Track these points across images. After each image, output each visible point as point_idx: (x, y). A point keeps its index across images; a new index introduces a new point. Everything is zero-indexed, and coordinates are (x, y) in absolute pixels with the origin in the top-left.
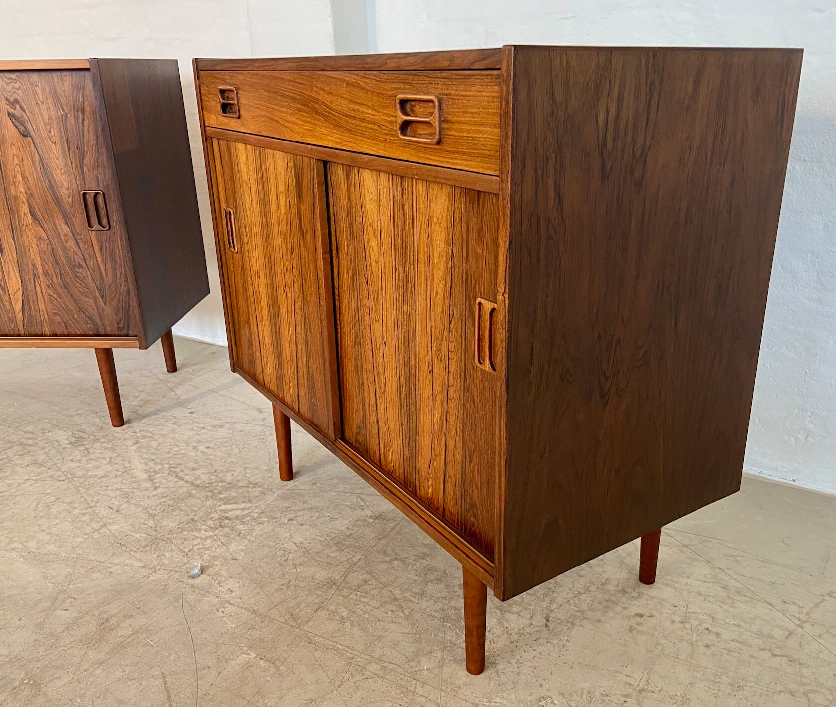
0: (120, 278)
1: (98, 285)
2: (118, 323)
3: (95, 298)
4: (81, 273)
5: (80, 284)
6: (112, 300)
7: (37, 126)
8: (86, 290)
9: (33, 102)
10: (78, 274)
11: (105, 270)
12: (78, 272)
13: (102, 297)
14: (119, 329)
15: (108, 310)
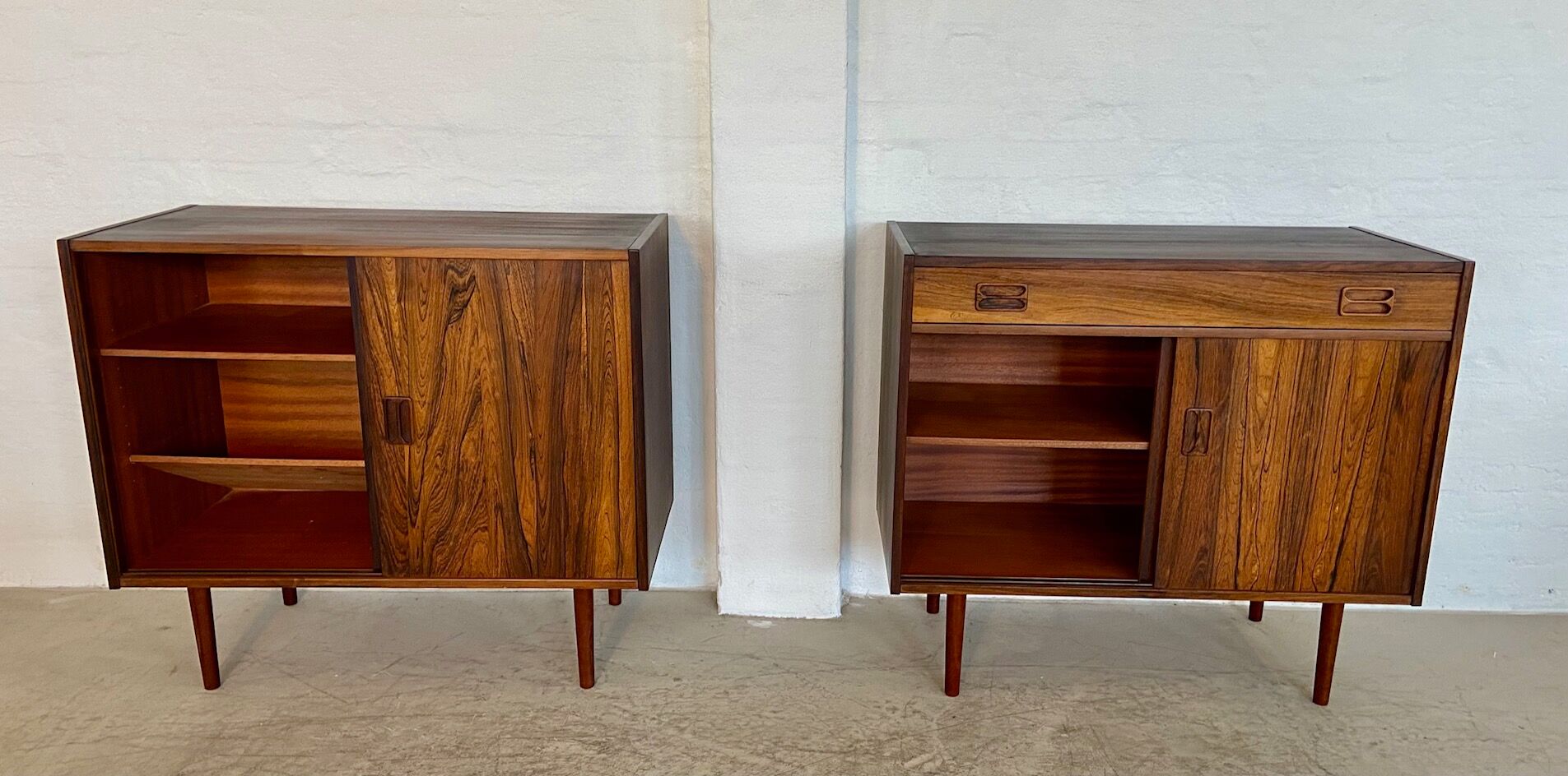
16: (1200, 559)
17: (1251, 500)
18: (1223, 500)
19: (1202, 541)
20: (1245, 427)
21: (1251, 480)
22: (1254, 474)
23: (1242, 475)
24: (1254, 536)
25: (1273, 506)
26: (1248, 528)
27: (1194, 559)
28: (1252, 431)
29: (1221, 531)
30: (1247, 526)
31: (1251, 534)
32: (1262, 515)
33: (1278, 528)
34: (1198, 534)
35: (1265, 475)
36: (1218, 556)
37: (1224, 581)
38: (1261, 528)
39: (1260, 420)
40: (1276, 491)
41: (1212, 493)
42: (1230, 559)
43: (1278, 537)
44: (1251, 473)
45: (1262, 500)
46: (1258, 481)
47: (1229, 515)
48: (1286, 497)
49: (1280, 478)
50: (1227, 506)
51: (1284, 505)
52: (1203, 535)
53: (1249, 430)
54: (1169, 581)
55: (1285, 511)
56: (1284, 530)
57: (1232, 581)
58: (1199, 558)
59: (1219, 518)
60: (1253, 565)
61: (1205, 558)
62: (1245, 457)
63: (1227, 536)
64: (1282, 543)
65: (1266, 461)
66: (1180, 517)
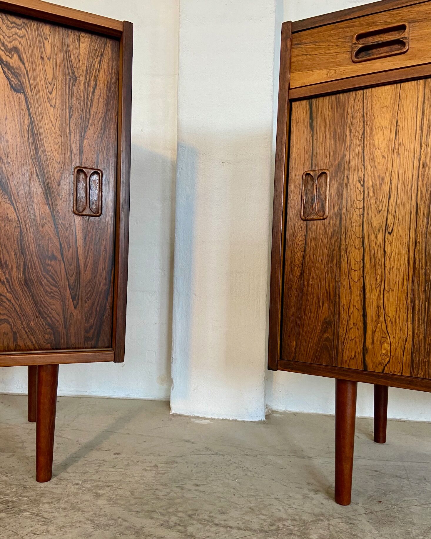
0: (101, 275)
1: (71, 282)
2: (87, 332)
3: (63, 300)
4: (52, 266)
5: (48, 281)
6: (86, 302)
7: (36, 83)
8: (54, 288)
9: (37, 56)
10: (49, 268)
11: (85, 263)
12: (48, 265)
13: (73, 299)
14: (87, 339)
15: (77, 314)
16: (325, 332)
17: (375, 266)
18: (344, 265)
19: (325, 313)
20: (363, 186)
21: (374, 245)
22: (376, 237)
23: (363, 237)
24: (381, 307)
25: (402, 273)
26: (374, 298)
27: (318, 331)
28: (371, 188)
29: (344, 301)
30: (373, 297)
31: (378, 307)
32: (389, 285)
33: (409, 301)
34: (321, 304)
35: (389, 238)
36: (342, 331)
37: (351, 358)
38: (389, 300)
39: (379, 176)
40: (404, 257)
41: (332, 259)
42: (355, 334)
43: (410, 311)
44: (373, 237)
45: (387, 268)
46: (382, 246)
47: (352, 283)
48: (417, 263)
49: (407, 240)
50: (349, 273)
51: (414, 271)
52: (326, 305)
53: (368, 188)
54: (295, 353)
55: (417, 280)
56: (417, 302)
57: (360, 360)
58: (324, 330)
59: (342, 287)
60: (382, 343)
61: (329, 330)
62: (365, 219)
63: (352, 307)
64: (416, 318)
65: (389, 222)
66: (302, 285)
